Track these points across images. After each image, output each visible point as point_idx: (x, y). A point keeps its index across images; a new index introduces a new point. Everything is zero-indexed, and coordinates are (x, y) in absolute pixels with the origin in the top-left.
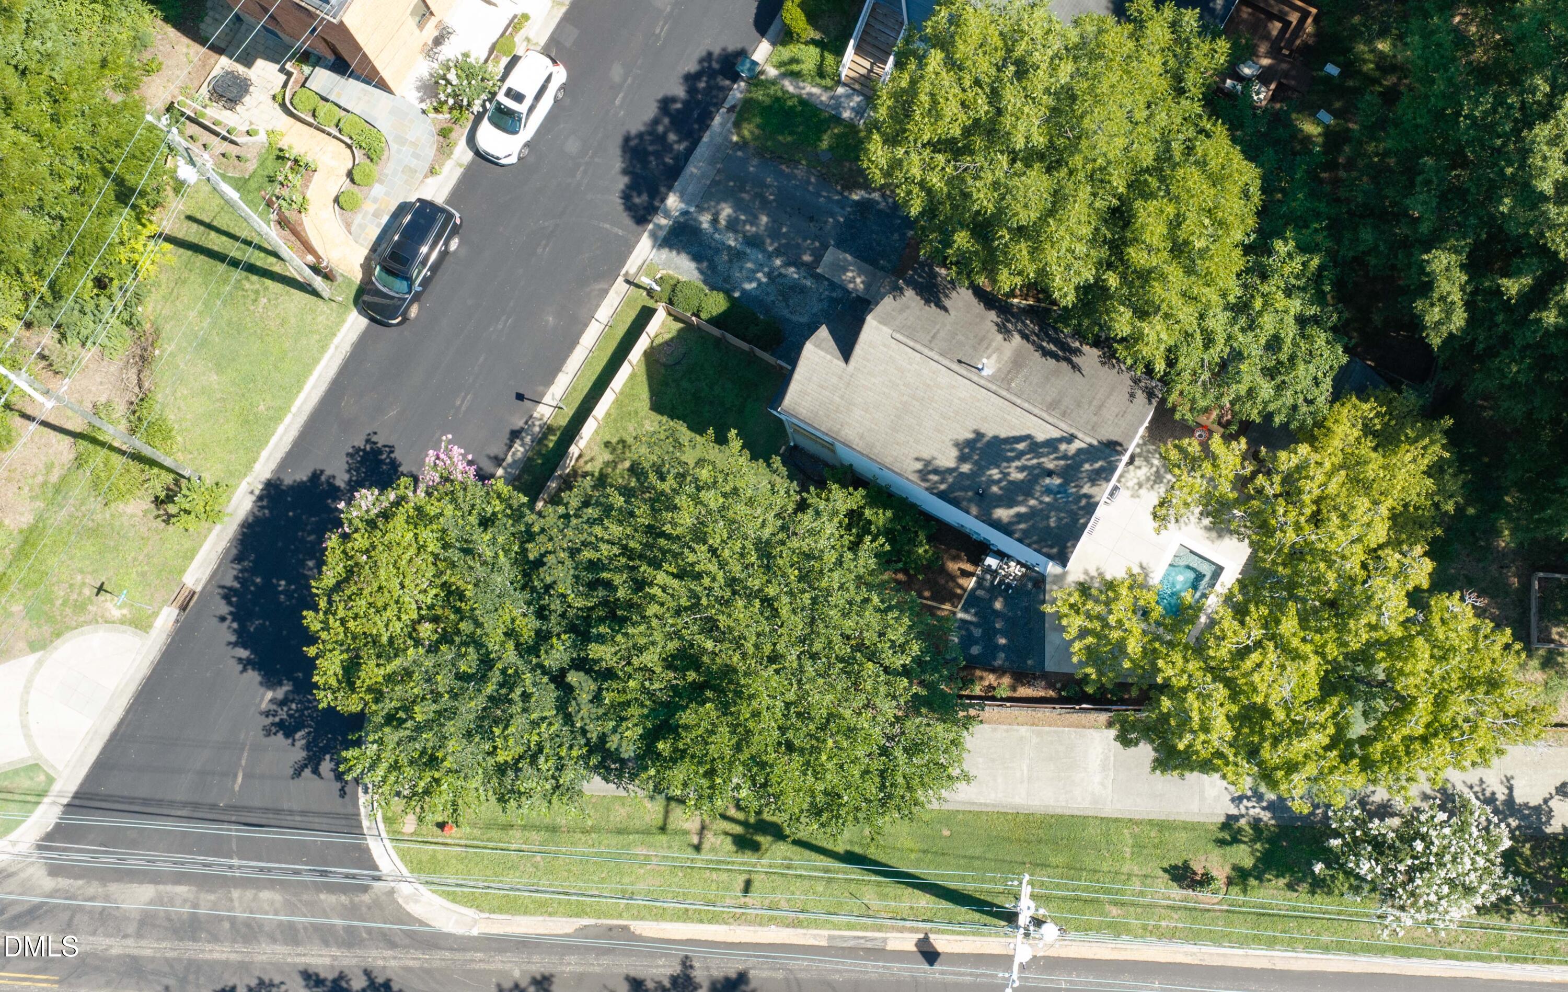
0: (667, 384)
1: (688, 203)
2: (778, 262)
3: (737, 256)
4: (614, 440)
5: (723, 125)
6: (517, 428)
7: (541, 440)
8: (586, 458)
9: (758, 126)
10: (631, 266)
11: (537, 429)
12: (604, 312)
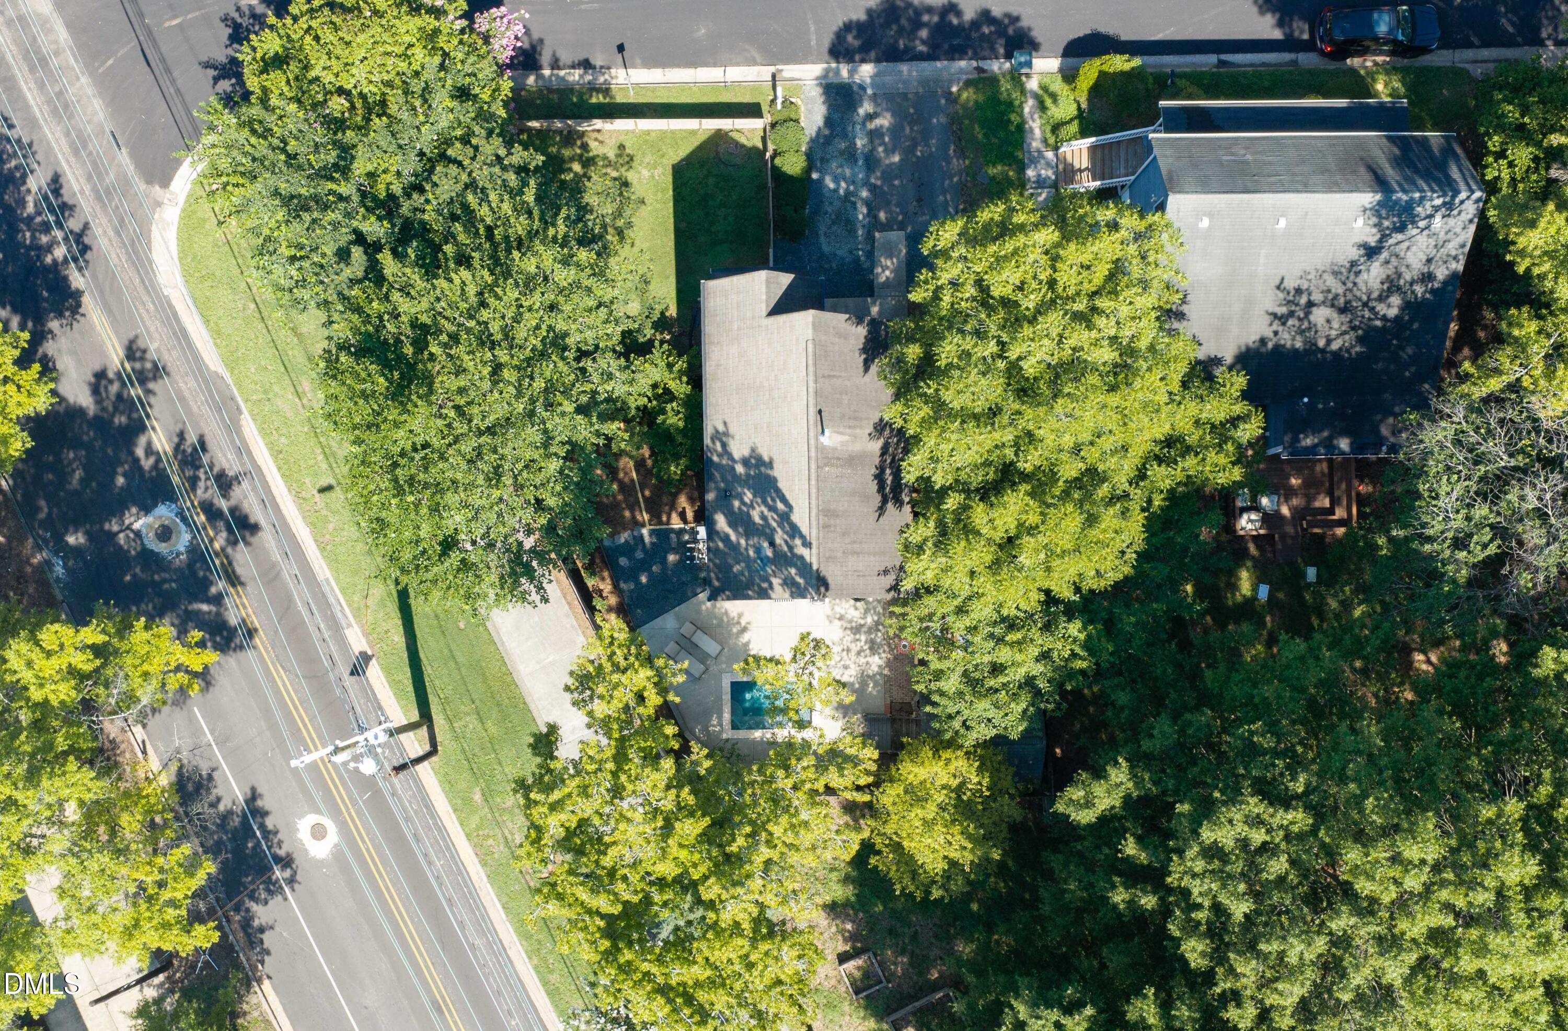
0: (702, 166)
1: (873, 85)
2: (864, 194)
3: (850, 155)
4: (628, 151)
5: (961, 72)
6: (593, 62)
7: (593, 88)
8: (600, 138)
9: (976, 102)
10: (789, 71)
11: (602, 79)
12: (735, 73)
